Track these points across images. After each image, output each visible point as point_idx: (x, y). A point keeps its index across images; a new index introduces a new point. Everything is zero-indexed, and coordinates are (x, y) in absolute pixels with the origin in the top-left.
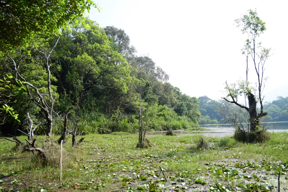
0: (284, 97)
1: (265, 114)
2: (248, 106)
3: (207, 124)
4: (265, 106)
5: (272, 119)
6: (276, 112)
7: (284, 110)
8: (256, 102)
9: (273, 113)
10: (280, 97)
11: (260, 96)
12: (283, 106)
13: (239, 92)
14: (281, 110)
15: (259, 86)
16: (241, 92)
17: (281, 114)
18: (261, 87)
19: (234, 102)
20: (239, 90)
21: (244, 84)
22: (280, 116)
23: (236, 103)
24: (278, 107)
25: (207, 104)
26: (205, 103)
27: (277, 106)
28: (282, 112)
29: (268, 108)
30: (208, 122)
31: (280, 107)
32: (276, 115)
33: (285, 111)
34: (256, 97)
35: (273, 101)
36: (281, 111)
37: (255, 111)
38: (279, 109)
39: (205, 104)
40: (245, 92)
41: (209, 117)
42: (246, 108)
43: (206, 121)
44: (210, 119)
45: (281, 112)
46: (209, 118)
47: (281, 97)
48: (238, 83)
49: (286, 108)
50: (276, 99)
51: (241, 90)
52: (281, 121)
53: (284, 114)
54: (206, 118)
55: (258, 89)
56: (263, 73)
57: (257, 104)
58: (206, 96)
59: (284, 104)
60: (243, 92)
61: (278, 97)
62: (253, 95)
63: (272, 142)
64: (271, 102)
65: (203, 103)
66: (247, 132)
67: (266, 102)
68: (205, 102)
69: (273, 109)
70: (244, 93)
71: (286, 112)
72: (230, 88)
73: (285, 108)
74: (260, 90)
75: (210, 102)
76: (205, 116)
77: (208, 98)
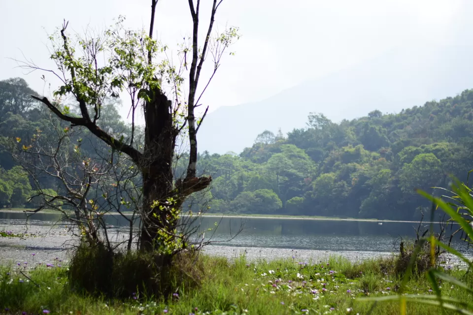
0: (333, 122)
1: (204, 183)
2: (140, 145)
3: (14, 206)
4: (261, 149)
5: (279, 203)
6: (298, 178)
7: (327, 171)
8: (176, 132)
9: (287, 179)
10: (319, 120)
11: (191, 107)
12: (327, 156)
13: (109, 78)
14: (319, 172)
15: (194, 65)
16: (116, 83)
17: (314, 184)
18: (199, 68)
19: (85, 121)
20: (109, 70)
21: (136, 49)
22: (309, 195)
23: (92, 127)
24: (307, 157)
25: (24, 117)
26: (15, 113)
27: (303, 154)
28: (319, 179)
29: (270, 156)
30: (17, 199)
31: (315, 156)
32: (296, 189)
33: (331, 175)
34: (180, 112)
35: (291, 132)
36: (318, 175)
37: (168, 169)
38: (311, 165)
39: (13, 117)
40: (136, 85)
41: (24, 175)
42: (129, 150)
43: (10, 192)
44: (29, 186)
45: (315, 178)
46: (24, 182)
47: (322, 119)
48: (111, 38)
49: (337, 163)
50: (303, 124)
51: (118, 73)
52: (310, 215)
53: (324, 186)
54: (13, 180)
55: (186, 75)
56: (214, 12)
57: (179, 138)
58: (22, 81)
59: (330, 148)
60: (126, 84)
61: (312, 117)
62: (166, 98)
63: (206, 297)
64: (286, 137)
65: (8, 108)
66: (120, 254)
67: (266, 132)
68: (16, 106)
69: (290, 162)
70: (131, 85)
71: (335, 181)
72: (75, 58)
73: (332, 162)
74: (193, 84)
75: (36, 110)
76: (10, 172)
77: (29, 91)
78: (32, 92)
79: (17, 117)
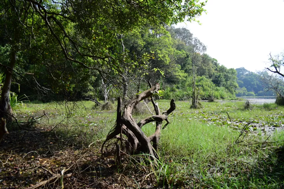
3: (243, 96)
19: (277, 72)
20: (282, 61)
23: (279, 73)
26: (242, 75)
30: (244, 94)
39: (242, 76)
41: (246, 89)
43: (242, 93)
44: (247, 91)
46: (245, 90)
48: (282, 54)
54: (243, 90)
58: (243, 68)
65: (240, 74)
68: (242, 73)
72: (274, 59)
75: (247, 74)
76: (242, 88)
77: (245, 70)
78: (246, 70)
79: (243, 76)
